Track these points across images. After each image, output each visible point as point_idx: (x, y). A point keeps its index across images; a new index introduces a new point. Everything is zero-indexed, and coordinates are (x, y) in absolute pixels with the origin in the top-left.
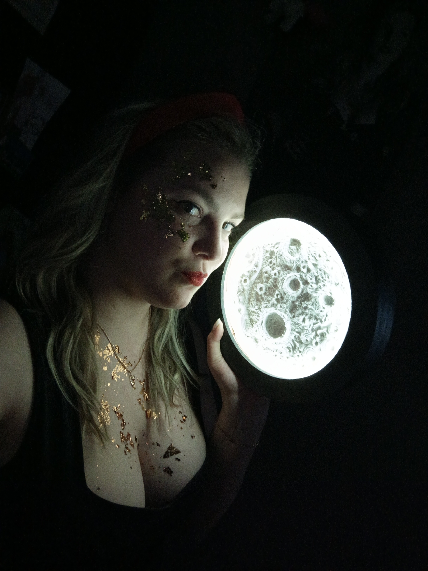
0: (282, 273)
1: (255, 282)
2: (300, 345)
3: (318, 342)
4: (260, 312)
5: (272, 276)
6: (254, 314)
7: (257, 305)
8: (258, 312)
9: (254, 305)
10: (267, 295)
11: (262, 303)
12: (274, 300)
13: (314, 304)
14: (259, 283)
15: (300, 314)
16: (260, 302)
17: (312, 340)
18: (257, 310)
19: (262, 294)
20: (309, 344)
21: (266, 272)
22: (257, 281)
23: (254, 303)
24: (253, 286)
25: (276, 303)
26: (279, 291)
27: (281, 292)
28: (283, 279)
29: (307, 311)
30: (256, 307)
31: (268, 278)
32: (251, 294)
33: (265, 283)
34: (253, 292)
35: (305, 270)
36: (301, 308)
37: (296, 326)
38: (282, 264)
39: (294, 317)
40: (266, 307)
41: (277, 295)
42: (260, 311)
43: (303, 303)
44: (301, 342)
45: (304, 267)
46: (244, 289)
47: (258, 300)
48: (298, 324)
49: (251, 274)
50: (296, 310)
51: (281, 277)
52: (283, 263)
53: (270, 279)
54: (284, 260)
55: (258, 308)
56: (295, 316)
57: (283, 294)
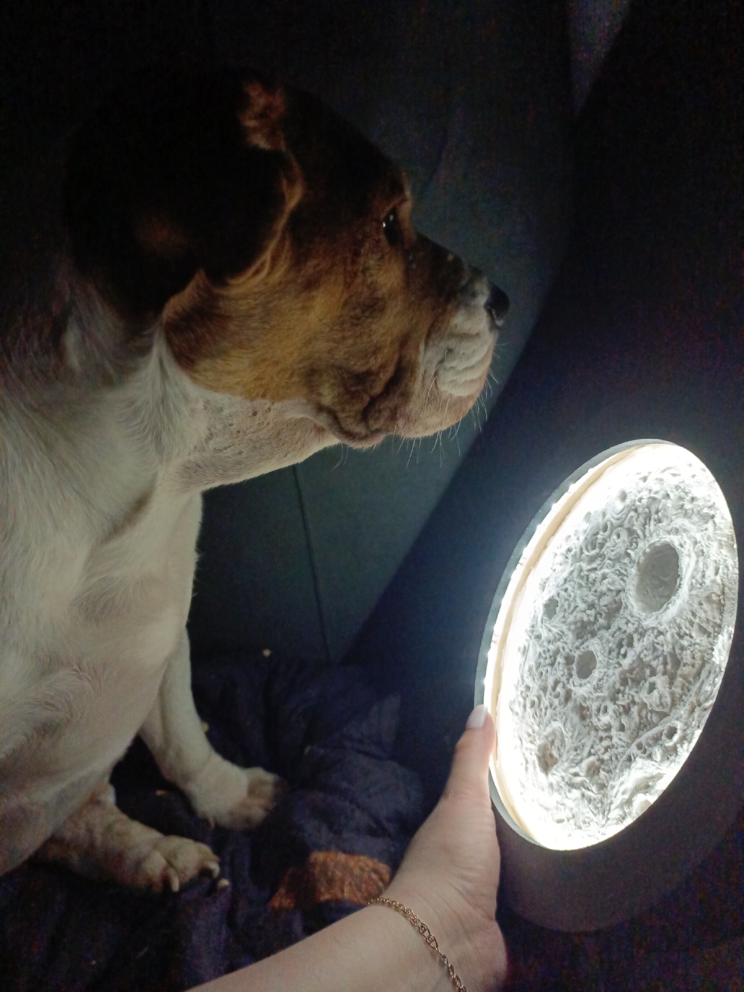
0: (594, 707)
1: (661, 719)
2: (633, 525)
3: (601, 533)
4: (683, 626)
5: (614, 712)
6: (704, 625)
7: (682, 648)
8: (688, 625)
9: (689, 652)
10: (650, 666)
11: (667, 649)
12: (638, 646)
13: (572, 608)
14: (652, 711)
15: (605, 594)
16: (673, 655)
17: (610, 536)
18: (687, 632)
19: (660, 675)
20: (616, 528)
21: (622, 728)
22: (655, 719)
23: (687, 656)
24: (671, 709)
25: (636, 637)
26: (620, 665)
27: (615, 659)
28: (598, 688)
29: (591, 598)
30: (685, 643)
31: (627, 710)
32: (686, 689)
33: (637, 699)
34: (678, 691)
35: (559, 689)
36: (598, 609)
37: (626, 570)
38: (585, 726)
39: (619, 592)
40: (660, 633)
41: (625, 656)
42: (680, 628)
43: (592, 619)
44: (631, 532)
45: (557, 696)
46: (692, 711)
47: (677, 663)
48: (620, 574)
49: (650, 746)
50: (609, 606)
51: (598, 697)
52: (582, 727)
53: (623, 706)
54: (576, 733)
55: (681, 637)
56: (614, 593)
57: (614, 654)
